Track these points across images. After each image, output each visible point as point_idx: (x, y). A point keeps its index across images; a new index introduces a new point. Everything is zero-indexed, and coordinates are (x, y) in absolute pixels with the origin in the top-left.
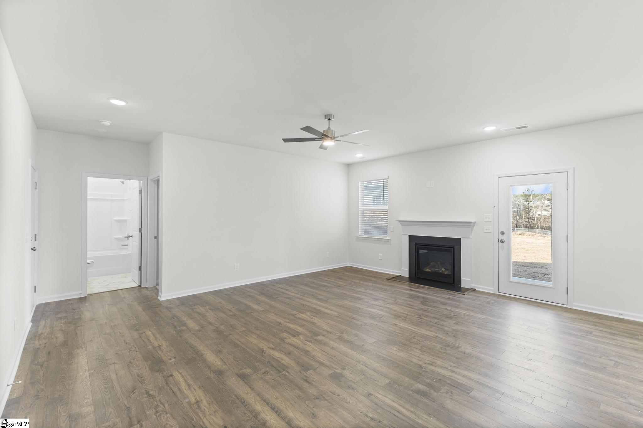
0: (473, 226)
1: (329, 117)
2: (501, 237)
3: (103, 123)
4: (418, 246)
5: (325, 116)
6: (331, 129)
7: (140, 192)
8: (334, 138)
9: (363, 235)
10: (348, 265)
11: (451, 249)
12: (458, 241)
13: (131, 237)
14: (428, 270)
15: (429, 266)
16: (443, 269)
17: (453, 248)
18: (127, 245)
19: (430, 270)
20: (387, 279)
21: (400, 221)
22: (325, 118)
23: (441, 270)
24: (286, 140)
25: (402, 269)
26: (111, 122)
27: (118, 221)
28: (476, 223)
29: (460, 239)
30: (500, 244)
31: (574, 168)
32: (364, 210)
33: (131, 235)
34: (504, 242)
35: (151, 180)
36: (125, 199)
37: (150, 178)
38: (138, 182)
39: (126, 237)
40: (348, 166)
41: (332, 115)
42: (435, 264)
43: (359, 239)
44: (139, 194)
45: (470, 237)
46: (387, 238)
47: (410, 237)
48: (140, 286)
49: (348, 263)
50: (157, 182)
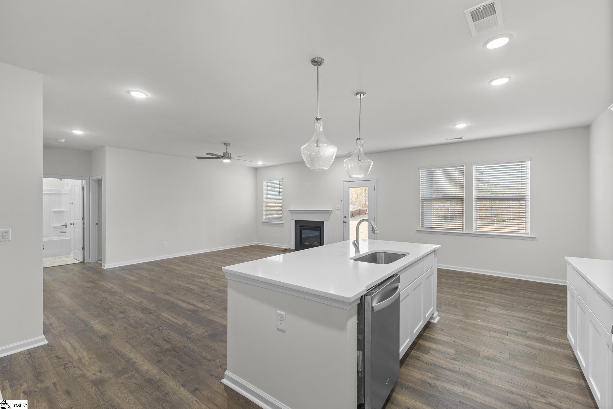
0: (331, 213)
1: (226, 144)
2: (345, 220)
3: (60, 140)
4: (301, 227)
5: (224, 143)
6: (228, 152)
7: (83, 189)
8: (229, 158)
9: (267, 221)
10: (256, 244)
11: (319, 228)
12: (322, 223)
13: (73, 225)
14: (307, 244)
15: (308, 241)
16: (316, 243)
17: (320, 227)
18: (65, 232)
19: (308, 244)
20: (279, 251)
21: (289, 210)
22: (224, 145)
23: (314, 243)
24: (198, 158)
25: (291, 244)
26: (65, 140)
27: (55, 212)
28: (332, 211)
29: (324, 221)
30: (344, 224)
31: (377, 178)
32: (267, 202)
33: (72, 223)
34: (346, 222)
35: (93, 180)
36: (62, 193)
37: (91, 178)
38: (81, 181)
39: (64, 226)
40: (256, 169)
41: (228, 143)
42: (312, 239)
43: (264, 223)
44: (82, 190)
45: (329, 220)
46: (282, 223)
47: (296, 221)
48: (83, 262)
49: (256, 242)
50: (99, 182)
